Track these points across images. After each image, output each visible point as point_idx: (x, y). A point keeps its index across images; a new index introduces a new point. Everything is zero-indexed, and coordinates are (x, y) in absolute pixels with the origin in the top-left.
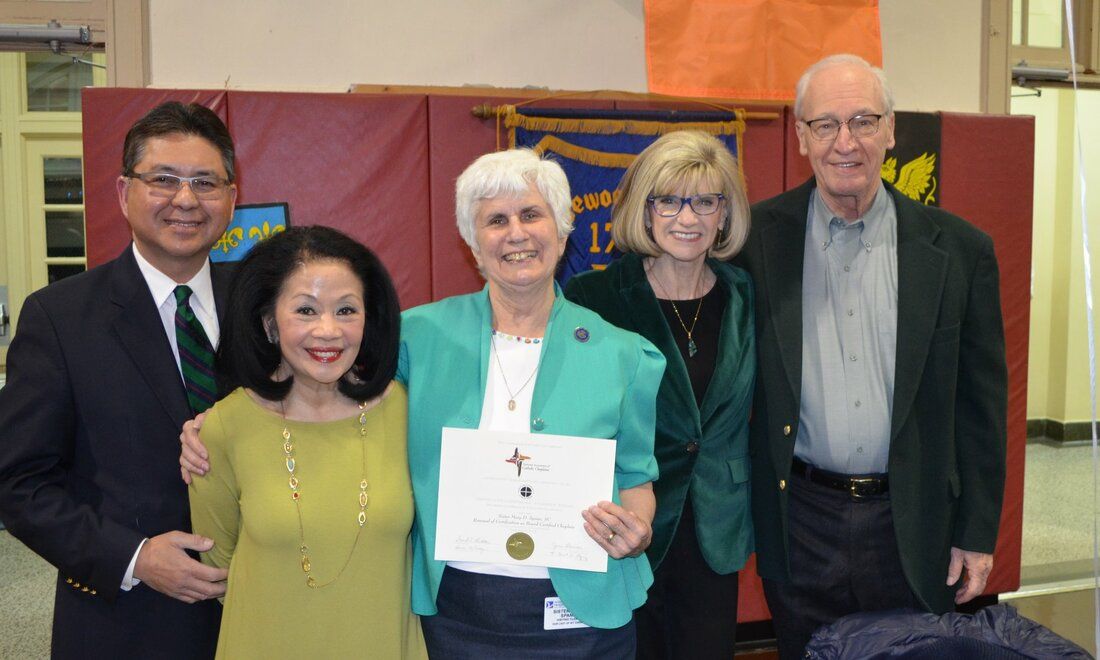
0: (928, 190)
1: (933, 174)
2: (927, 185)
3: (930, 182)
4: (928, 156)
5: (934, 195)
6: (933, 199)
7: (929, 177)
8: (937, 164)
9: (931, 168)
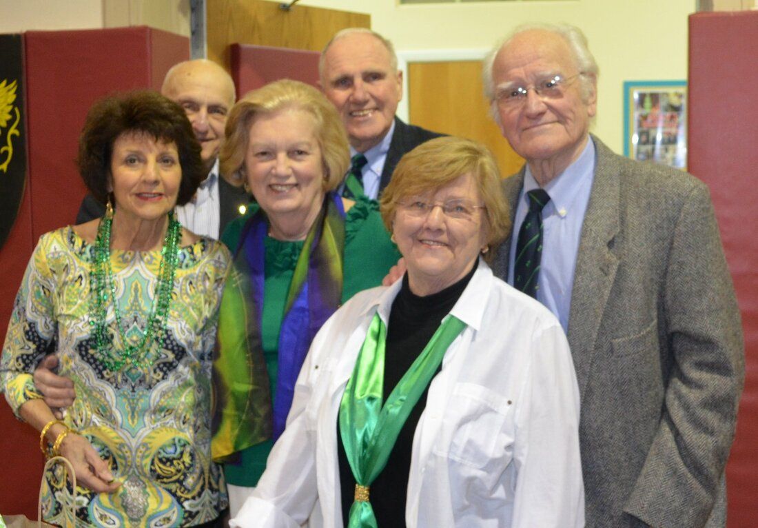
0: (10, 123)
1: (15, 104)
2: (9, 117)
3: (12, 113)
4: (7, 84)
5: (17, 128)
6: (17, 133)
7: (10, 108)
8: (18, 93)
9: (12, 97)
